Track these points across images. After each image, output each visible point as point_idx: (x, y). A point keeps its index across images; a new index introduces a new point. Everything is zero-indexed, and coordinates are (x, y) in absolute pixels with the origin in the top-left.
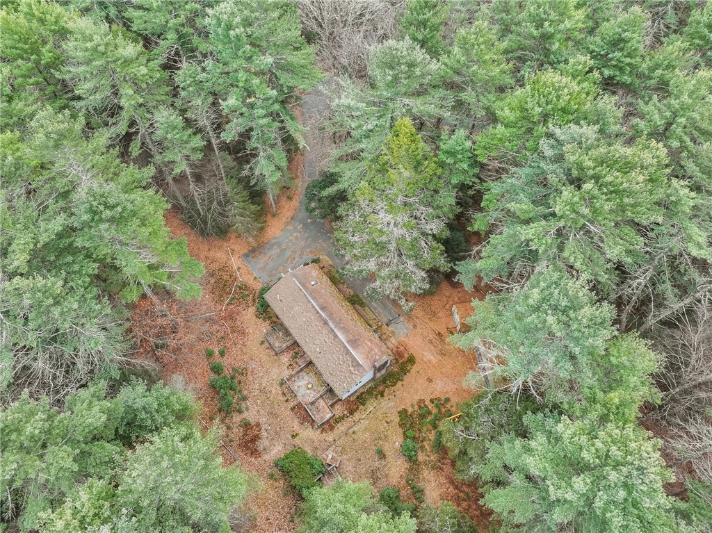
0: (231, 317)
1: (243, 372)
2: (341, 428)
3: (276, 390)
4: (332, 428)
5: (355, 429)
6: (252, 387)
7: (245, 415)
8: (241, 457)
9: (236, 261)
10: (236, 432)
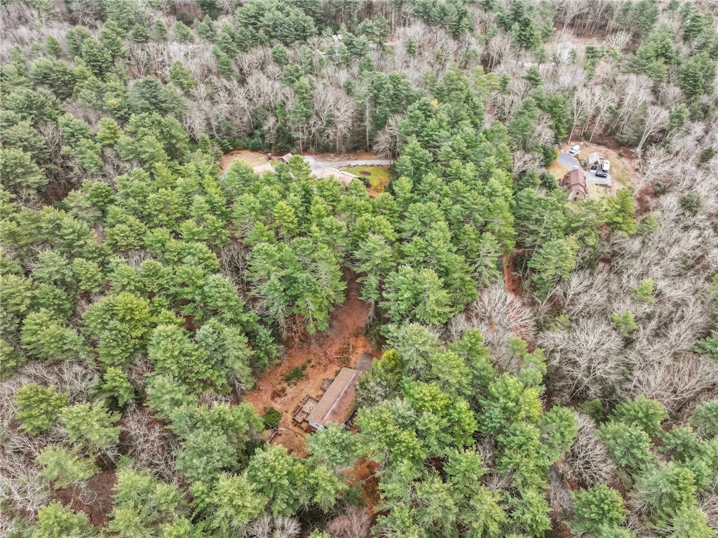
0: (331, 362)
1: (307, 378)
2: (297, 429)
3: (304, 395)
4: (295, 426)
5: (299, 436)
6: (302, 385)
7: (288, 388)
8: (270, 393)
9: (360, 351)
10: (279, 387)
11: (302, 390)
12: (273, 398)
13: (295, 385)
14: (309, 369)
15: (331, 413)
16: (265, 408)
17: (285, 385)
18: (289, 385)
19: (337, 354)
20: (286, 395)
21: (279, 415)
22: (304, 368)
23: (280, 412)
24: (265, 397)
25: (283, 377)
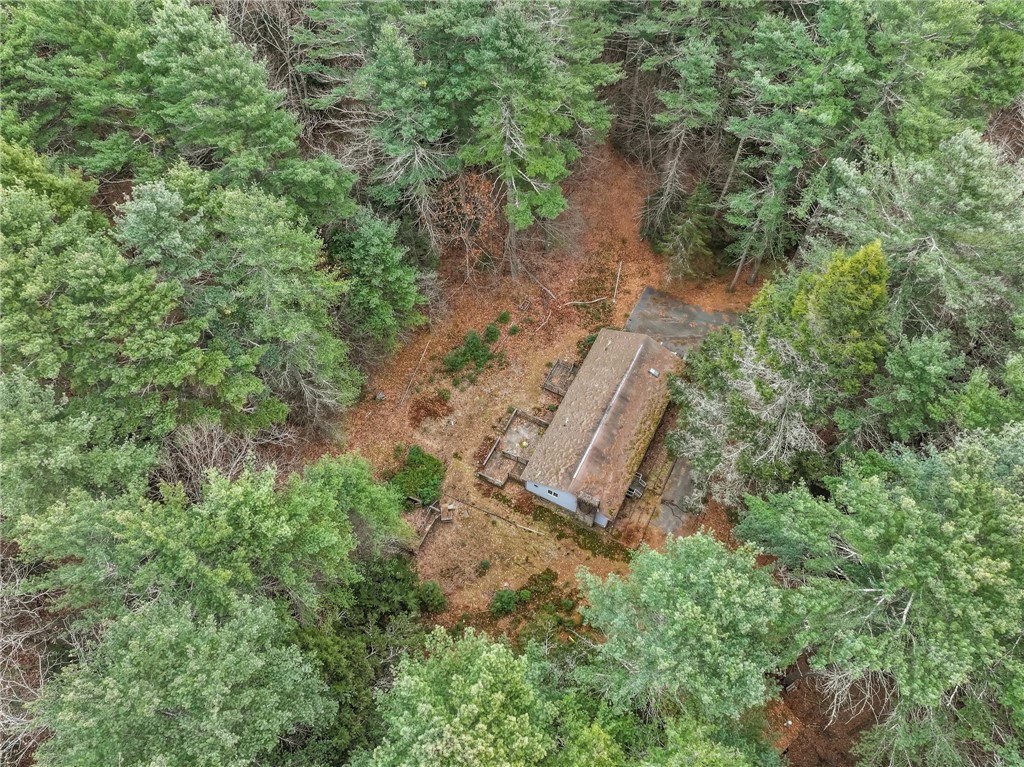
0: (562, 317)
1: (504, 364)
2: (492, 505)
3: (500, 409)
4: (486, 494)
5: (500, 522)
6: (491, 382)
7: (455, 392)
8: (405, 409)
9: (635, 285)
10: (430, 391)
11: (493, 395)
12: (416, 421)
13: (473, 382)
14: (504, 339)
15: (590, 459)
16: (398, 450)
17: (446, 384)
18: (456, 384)
19: (573, 295)
20: (450, 410)
21: (438, 468)
22: (491, 335)
23: (440, 458)
24: (393, 420)
25: (438, 364)
